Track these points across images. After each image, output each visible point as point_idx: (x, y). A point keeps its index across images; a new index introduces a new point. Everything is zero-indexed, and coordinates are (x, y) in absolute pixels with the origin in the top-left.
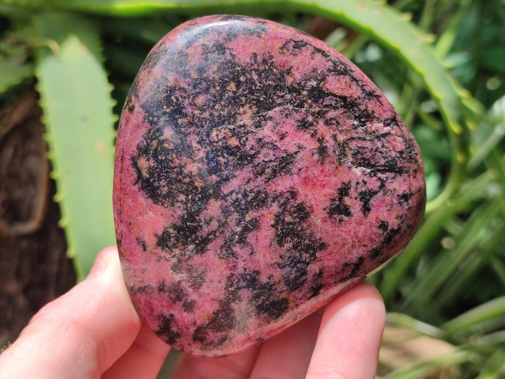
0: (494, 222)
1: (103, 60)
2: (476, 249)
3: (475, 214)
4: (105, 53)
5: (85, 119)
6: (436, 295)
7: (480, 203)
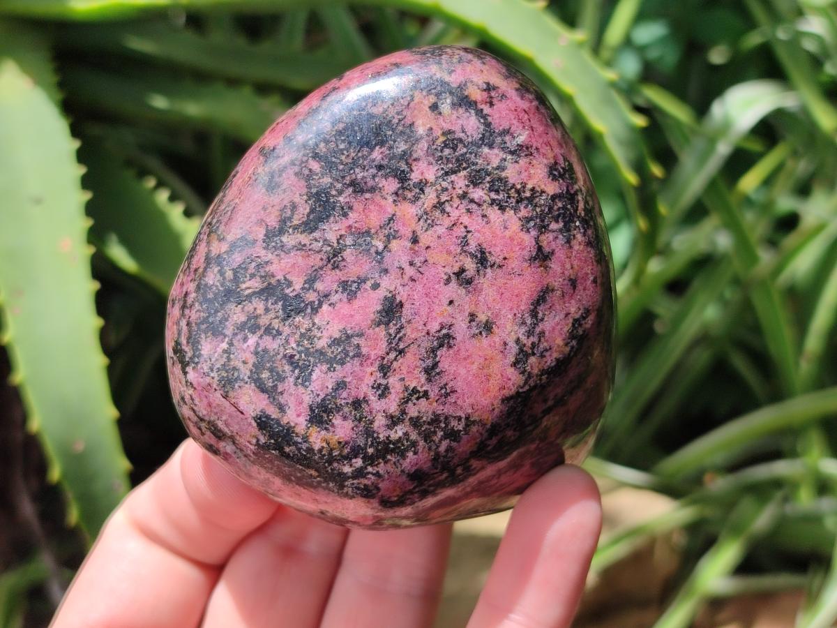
0: (729, 294)
1: (60, 96)
2: (703, 339)
3: (696, 283)
4: (61, 85)
5: (38, 201)
6: (646, 413)
7: (704, 263)
